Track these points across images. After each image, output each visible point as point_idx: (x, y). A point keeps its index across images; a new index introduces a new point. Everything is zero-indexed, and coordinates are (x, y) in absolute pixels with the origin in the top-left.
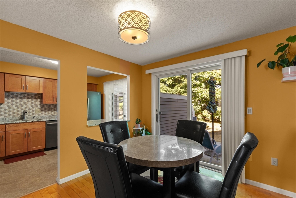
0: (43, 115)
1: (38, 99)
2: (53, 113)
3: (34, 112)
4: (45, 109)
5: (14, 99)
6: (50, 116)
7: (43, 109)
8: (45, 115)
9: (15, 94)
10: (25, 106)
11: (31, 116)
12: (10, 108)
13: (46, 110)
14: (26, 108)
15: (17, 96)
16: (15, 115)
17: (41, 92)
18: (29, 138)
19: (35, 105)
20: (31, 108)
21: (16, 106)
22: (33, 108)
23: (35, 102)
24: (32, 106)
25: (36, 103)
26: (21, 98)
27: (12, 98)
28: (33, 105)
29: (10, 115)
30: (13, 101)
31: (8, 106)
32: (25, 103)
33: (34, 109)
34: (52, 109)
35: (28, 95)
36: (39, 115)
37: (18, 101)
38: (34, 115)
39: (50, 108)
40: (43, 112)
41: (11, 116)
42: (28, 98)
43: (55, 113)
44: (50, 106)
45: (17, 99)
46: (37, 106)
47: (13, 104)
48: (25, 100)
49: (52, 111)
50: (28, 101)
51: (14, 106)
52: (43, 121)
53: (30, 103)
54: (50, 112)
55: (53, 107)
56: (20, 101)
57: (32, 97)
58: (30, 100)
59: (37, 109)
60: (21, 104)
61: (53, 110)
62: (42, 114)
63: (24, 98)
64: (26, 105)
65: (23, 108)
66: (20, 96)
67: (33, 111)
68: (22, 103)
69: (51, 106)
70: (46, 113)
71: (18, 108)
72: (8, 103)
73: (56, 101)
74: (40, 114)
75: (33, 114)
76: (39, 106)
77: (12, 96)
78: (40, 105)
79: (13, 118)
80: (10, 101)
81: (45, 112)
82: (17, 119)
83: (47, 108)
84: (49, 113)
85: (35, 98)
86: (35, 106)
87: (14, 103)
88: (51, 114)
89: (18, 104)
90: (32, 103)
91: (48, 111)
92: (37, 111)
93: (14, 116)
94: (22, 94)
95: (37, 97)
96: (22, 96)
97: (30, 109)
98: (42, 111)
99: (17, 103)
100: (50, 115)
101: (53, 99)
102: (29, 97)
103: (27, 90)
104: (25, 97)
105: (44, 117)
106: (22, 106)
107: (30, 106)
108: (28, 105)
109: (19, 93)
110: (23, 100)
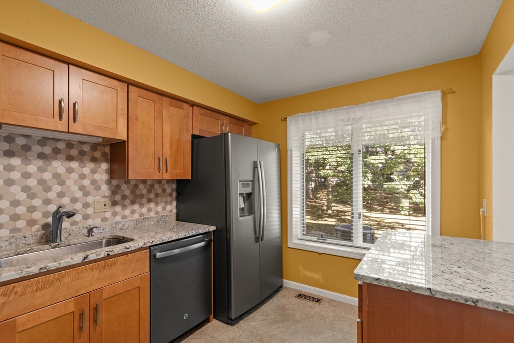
0: (118, 218)
1: (102, 161)
2: (144, 210)
3: (90, 211)
4: (124, 197)
5: (16, 161)
6: (137, 220)
7: (118, 198)
8: (124, 217)
9: (21, 141)
10: (57, 188)
11: (80, 225)
13: (127, 202)
14: (61, 195)
15: (26, 148)
16: (21, 224)
17: (122, 135)
18: (95, 330)
19: (94, 182)
20: (79, 194)
21: (26, 189)
22: (86, 194)
23: (94, 172)
24: (82, 188)
25: (97, 177)
26: (41, 156)
27: (9, 154)
28: (86, 182)
32: (56, 176)
33: (90, 199)
34: (142, 196)
35: (70, 145)
36: (104, 220)
37: (32, 168)
38: (90, 222)
39: (138, 192)
40: (118, 209)
42: (70, 158)
43: (150, 210)
44: (136, 186)
45: (26, 161)
46: (98, 188)
47: (9, 182)
48: (59, 166)
49: (142, 205)
50: (70, 171)
51: (15, 189)
52: (141, 249)
53: (74, 176)
54: (136, 207)
55: (144, 192)
56: (41, 170)
57: (82, 153)
58: (74, 165)
59: (98, 198)
60: (41, 182)
61: (144, 200)
62: (115, 214)
63: (56, 159)
64: (62, 183)
65: (52, 195)
66: (37, 149)
67: (86, 205)
68: (47, 176)
69: (141, 186)
70: (127, 212)
71: (32, 196)
73: (164, 171)
74: (108, 215)
75: (86, 217)
76: (105, 188)
78: (109, 182)
79: (12, 240)
81: (124, 207)
82: (30, 240)
83: (127, 193)
84: (133, 212)
85: (94, 160)
86: (91, 188)
87: (15, 175)
88: (141, 215)
89: (32, 182)
90: (82, 177)
91: (133, 202)
92: (99, 207)
93: (16, 230)
94: (49, 142)
95: (97, 154)
96: (47, 150)
97: (74, 200)
98: (114, 203)
99: (26, 175)
100: (136, 216)
101: (157, 163)
102: (74, 152)
103: (75, 121)
104: (56, 151)
105: (120, 226)
106: (48, 189)
107: (75, 188)
108: (69, 182)
109: (38, 135)
110: (51, 165)
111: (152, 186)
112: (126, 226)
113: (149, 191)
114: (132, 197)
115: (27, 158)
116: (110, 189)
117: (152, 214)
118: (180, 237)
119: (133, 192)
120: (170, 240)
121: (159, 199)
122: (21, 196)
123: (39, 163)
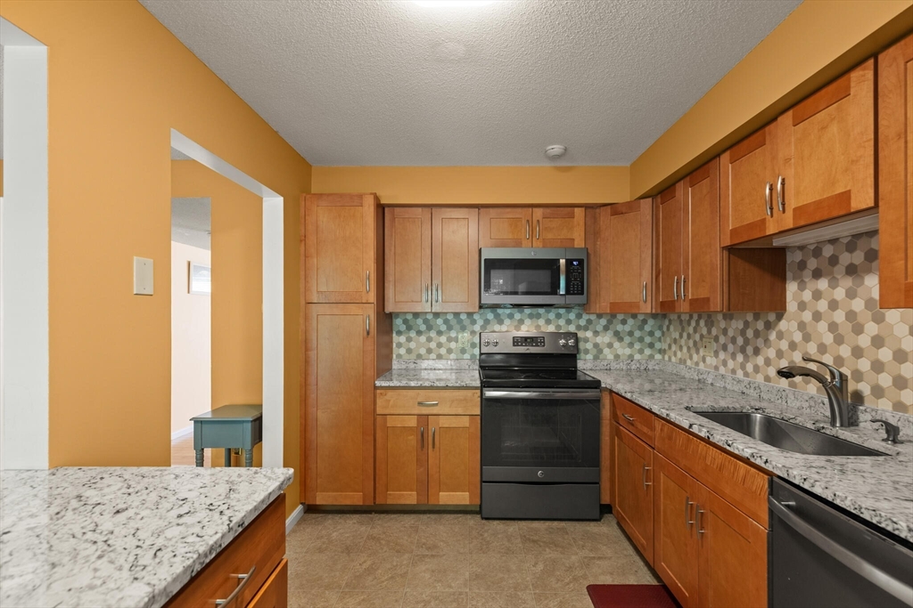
5: (823, 284)
9: (828, 251)
10: (871, 329)
12: (807, 338)
14: (878, 342)
15: (834, 261)
20: (907, 344)
21: (833, 327)
26: (852, 270)
27: (817, 274)
30: (817, 295)
31: (801, 326)
32: (871, 304)
37: (839, 294)
45: (834, 284)
47: (817, 316)
48: (875, 284)
51: (822, 326)
56: (851, 294)
60: (851, 316)
63: (869, 271)
64: (878, 318)
65: (864, 341)
66: (845, 259)
68: (858, 305)
71: (839, 340)
72: (802, 306)
77: (812, 263)
80: (807, 295)
87: (822, 305)
89: (839, 316)
94: (861, 243)
96: (858, 257)
99: (834, 305)
104: (872, 256)
106: (858, 329)
107: (900, 330)
110: (863, 283)
115: (834, 277)
118: (838, 502)
120: (806, 486)
122: (828, 339)
123: (847, 282)
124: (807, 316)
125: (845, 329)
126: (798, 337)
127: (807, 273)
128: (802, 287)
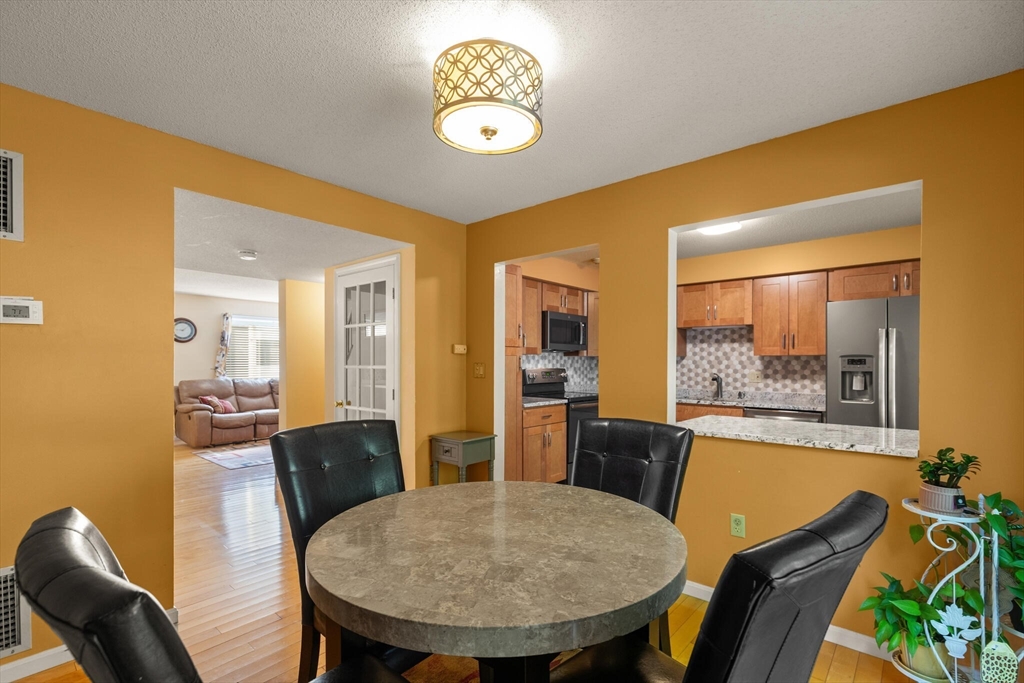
0: (770, 390)
2: (797, 386)
3: (746, 380)
4: (776, 372)
5: (705, 345)
6: (787, 395)
7: (770, 372)
8: (775, 390)
9: (707, 333)
10: (725, 362)
12: (697, 367)
13: (779, 376)
14: (728, 367)
15: (710, 337)
16: (707, 383)
17: (750, 321)
19: (750, 358)
20: (739, 367)
21: (709, 362)
22: (744, 367)
23: (749, 350)
24: (741, 363)
25: (752, 353)
26: (717, 341)
27: (702, 341)
28: (744, 358)
29: (697, 383)
30: (702, 350)
31: (694, 362)
32: (725, 354)
33: (746, 371)
34: (795, 372)
35: (733, 332)
36: (758, 389)
37: (712, 349)
38: (746, 389)
39: (790, 368)
40: (770, 381)
41: (700, 387)
42: (733, 341)
43: (804, 387)
44: (788, 362)
45: (710, 345)
46: (753, 363)
47: (702, 358)
48: (726, 347)
49: (794, 381)
50: (733, 350)
51: (705, 362)
53: (736, 353)
54: (788, 382)
55: (798, 368)
56: (717, 350)
57: (741, 336)
58: (736, 345)
59: (753, 371)
60: (717, 358)
61: (797, 376)
62: (767, 386)
63: (725, 342)
64: (728, 359)
65: (722, 367)
66: (715, 337)
67: (744, 376)
68: (720, 354)
69: (794, 362)
70: (779, 385)
71: (712, 367)
72: (695, 354)
73: (791, 347)
74: (761, 385)
75: (744, 385)
76: (758, 364)
77: (700, 337)
78: (761, 359)
80: (697, 350)
81: (776, 380)
82: (710, 394)
83: (779, 368)
84: (785, 386)
85: (750, 340)
86: (747, 363)
87: (705, 354)
88: (794, 390)
89: (712, 358)
90: (741, 354)
91: (785, 377)
92: (754, 378)
93: (704, 387)
94: (721, 331)
96: (720, 337)
97: (736, 371)
98: (767, 377)
99: (710, 354)
100: (788, 391)
101: (782, 340)
102: (736, 336)
103: (715, 319)
104: (725, 337)
105: (769, 396)
106: (720, 363)
107: (736, 362)
108: (733, 358)
109: (715, 329)
110: (722, 346)
111: (807, 362)
112: (775, 397)
113: (804, 368)
114: (784, 372)
115: (710, 343)
116: (762, 364)
117: (807, 391)
119: (784, 367)
121: (816, 377)
122: (707, 367)
123: (716, 345)
124: (697, 358)
125: (715, 363)
126: (693, 367)
127: (697, 341)
128: (695, 345)
